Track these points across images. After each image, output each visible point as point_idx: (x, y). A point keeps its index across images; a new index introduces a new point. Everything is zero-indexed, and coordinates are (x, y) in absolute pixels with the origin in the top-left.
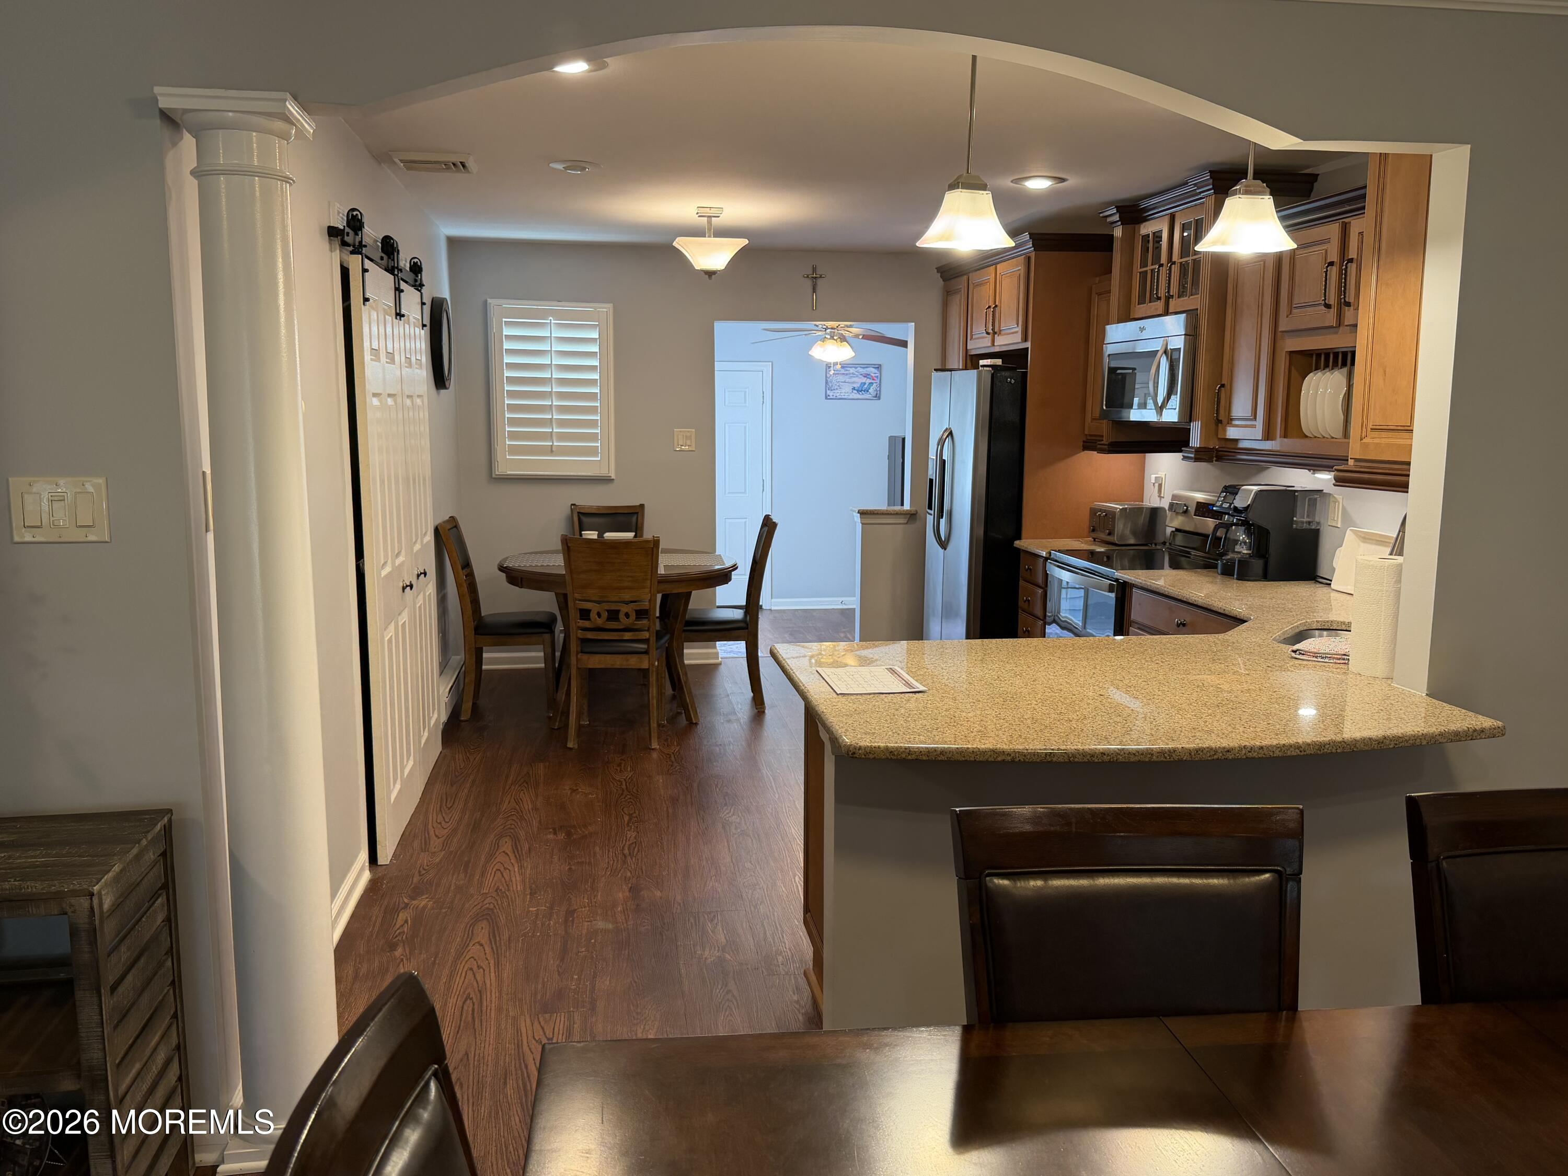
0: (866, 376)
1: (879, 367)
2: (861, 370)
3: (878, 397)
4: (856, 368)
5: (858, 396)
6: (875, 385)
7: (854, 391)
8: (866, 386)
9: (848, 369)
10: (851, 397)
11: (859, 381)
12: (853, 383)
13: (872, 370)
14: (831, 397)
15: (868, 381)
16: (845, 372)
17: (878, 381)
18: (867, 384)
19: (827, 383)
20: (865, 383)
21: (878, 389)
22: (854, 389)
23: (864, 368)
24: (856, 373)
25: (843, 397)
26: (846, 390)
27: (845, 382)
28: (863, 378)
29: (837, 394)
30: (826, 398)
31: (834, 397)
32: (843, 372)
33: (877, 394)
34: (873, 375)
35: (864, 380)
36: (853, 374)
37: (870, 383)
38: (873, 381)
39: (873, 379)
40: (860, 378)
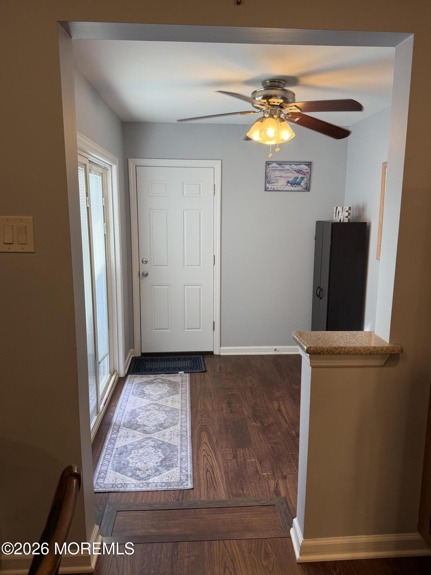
0: (299, 171)
1: (309, 164)
2: (295, 167)
3: (307, 189)
4: (290, 165)
5: (292, 188)
6: (305, 179)
7: (288, 184)
8: (298, 180)
9: (284, 166)
10: (286, 189)
11: (292, 176)
12: (288, 177)
13: (304, 167)
14: (270, 189)
15: (300, 176)
16: (282, 169)
17: (308, 176)
18: (299, 178)
19: (266, 177)
20: (297, 178)
21: (308, 183)
22: (288, 182)
23: (297, 165)
24: (290, 169)
25: (279, 189)
26: (281, 183)
27: (281, 177)
28: (296, 173)
29: (275, 186)
30: (266, 190)
31: (272, 189)
32: (280, 168)
33: (307, 187)
34: (304, 171)
35: (297, 175)
36: (288, 170)
37: (302, 178)
38: (304, 176)
39: (304, 175)
40: (294, 173)
